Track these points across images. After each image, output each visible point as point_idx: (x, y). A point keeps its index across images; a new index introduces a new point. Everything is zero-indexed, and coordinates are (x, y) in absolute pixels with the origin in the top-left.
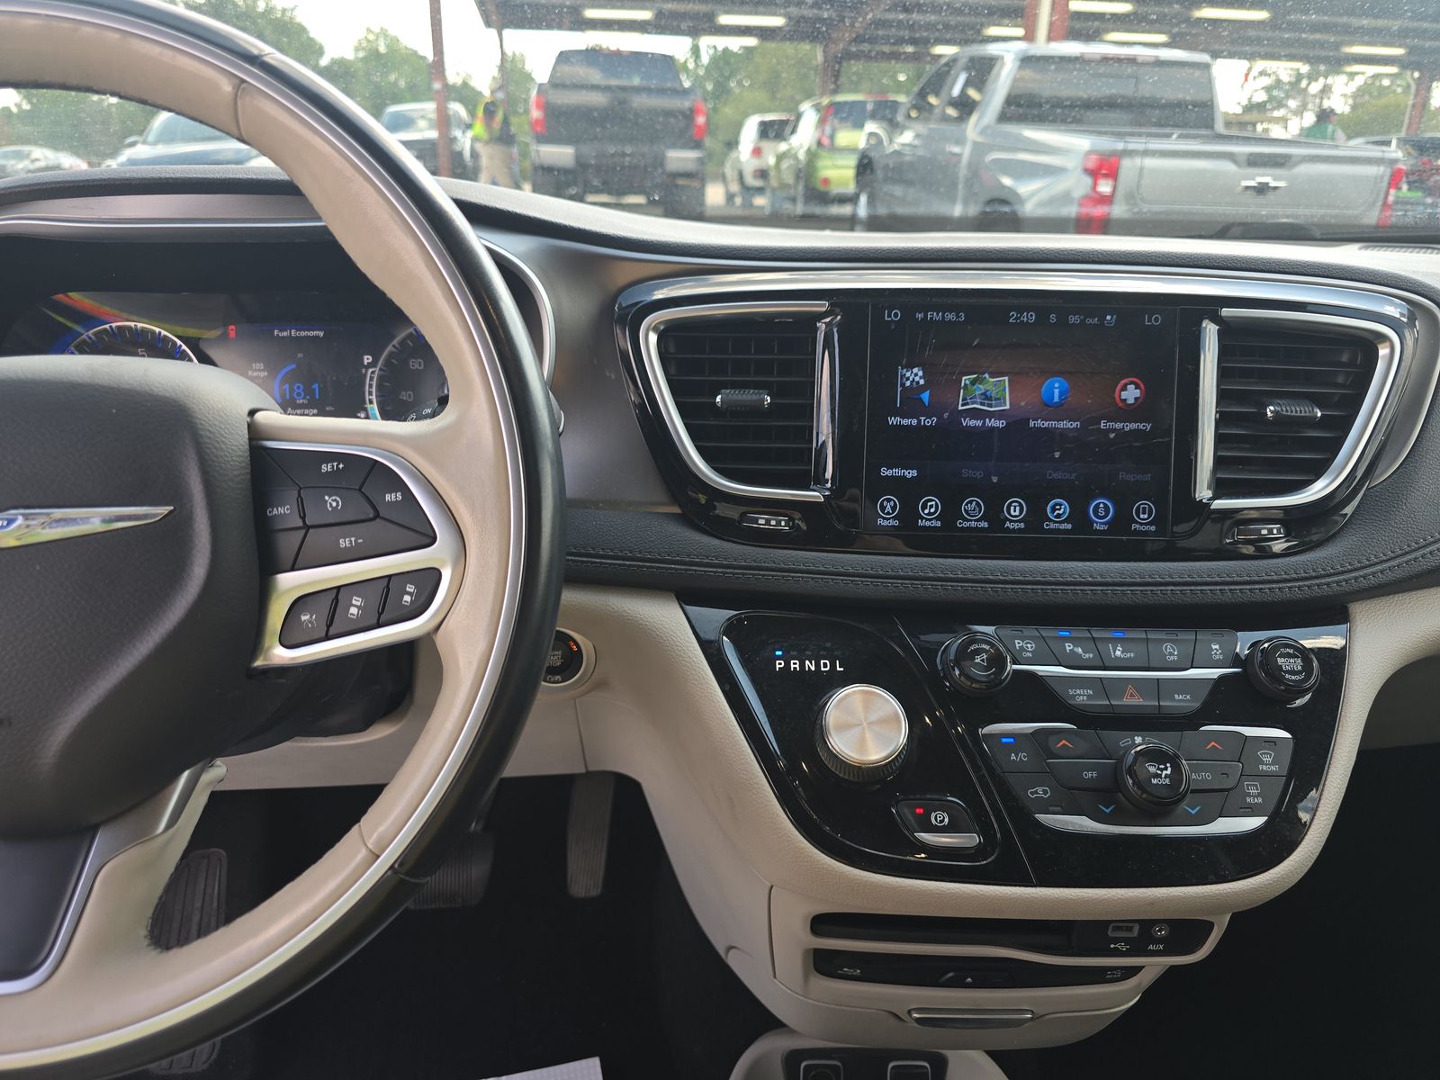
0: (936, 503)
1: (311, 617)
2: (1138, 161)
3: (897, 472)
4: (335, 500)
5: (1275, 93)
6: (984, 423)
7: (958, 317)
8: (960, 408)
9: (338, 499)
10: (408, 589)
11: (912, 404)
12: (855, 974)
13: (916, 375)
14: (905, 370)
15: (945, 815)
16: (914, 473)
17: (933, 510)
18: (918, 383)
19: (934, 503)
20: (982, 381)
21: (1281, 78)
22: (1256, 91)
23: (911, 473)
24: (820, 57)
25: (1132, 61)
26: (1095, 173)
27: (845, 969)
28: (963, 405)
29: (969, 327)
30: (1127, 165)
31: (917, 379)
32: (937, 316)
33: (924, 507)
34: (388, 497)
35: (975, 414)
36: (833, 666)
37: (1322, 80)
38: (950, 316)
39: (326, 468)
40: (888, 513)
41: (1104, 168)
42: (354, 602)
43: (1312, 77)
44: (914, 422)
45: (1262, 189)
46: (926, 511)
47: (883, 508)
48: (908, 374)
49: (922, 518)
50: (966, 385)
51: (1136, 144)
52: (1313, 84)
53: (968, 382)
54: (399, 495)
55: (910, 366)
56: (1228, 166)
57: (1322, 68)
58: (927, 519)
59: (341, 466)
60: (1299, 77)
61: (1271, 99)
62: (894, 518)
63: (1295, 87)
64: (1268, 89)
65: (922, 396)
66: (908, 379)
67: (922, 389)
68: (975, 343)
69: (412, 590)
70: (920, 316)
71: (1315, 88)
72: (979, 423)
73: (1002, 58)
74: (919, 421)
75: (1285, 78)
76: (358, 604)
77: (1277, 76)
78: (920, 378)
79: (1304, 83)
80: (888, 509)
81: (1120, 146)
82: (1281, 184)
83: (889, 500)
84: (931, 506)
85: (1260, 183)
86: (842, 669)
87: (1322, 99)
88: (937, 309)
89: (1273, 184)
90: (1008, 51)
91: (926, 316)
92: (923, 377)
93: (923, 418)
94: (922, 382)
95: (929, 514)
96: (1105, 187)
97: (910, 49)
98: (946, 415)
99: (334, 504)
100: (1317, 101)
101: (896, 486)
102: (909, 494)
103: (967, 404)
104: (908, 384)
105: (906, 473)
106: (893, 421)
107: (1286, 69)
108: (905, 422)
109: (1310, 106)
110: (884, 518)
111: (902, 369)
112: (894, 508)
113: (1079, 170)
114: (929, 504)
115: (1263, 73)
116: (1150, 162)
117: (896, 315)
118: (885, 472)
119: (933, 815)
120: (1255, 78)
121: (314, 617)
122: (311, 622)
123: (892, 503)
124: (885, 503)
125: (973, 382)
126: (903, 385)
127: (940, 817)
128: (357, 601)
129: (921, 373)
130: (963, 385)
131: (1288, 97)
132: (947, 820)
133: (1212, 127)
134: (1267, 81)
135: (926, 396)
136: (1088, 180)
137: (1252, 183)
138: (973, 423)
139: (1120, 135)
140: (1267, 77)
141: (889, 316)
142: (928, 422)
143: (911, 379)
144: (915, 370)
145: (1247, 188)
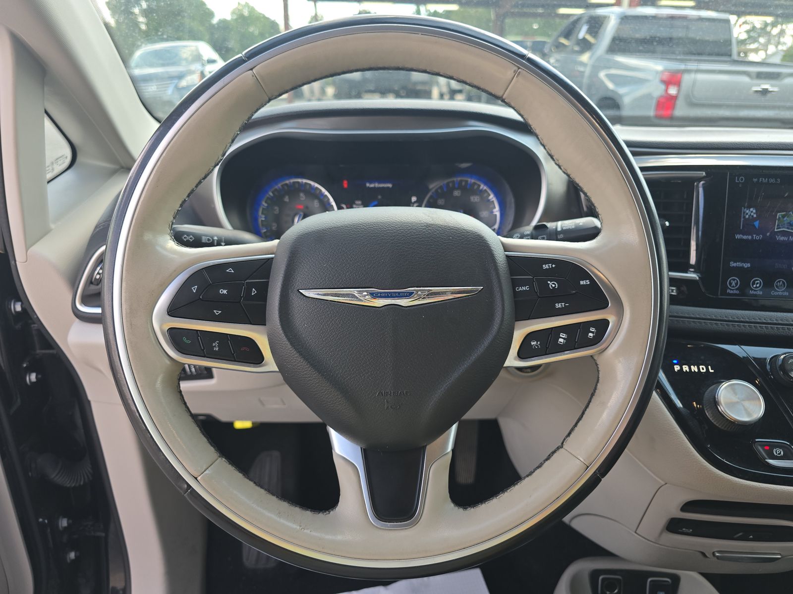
0: (760, 282)
1: (537, 343)
2: (693, 76)
3: (739, 264)
4: (553, 284)
5: (752, 34)
6: (789, 238)
7: (776, 180)
8: (776, 230)
9: (555, 283)
10: (591, 330)
11: (749, 227)
12: (688, 532)
13: (752, 212)
14: (746, 209)
15: (781, 450)
16: (749, 265)
17: (758, 285)
18: (753, 216)
19: (759, 281)
20: (789, 216)
21: (755, 25)
22: (740, 33)
23: (747, 265)
24: (493, 16)
25: (684, 18)
26: (667, 83)
27: (684, 529)
28: (777, 229)
29: (783, 187)
30: (687, 79)
31: (752, 214)
32: (765, 180)
33: (753, 284)
34: (582, 283)
35: (784, 233)
36: (707, 369)
37: (779, 27)
38: (772, 181)
39: (545, 267)
40: (733, 287)
41: (673, 79)
42: (561, 336)
43: (774, 25)
44: (750, 237)
45: (765, 92)
46: (755, 286)
47: (730, 284)
48: (748, 211)
49: (752, 290)
50: (779, 218)
51: (692, 66)
52: (774, 29)
53: (780, 216)
54: (588, 281)
55: (749, 207)
56: (745, 79)
57: (780, 20)
58: (755, 290)
59: (554, 266)
60: (766, 25)
61: (750, 37)
62: (737, 289)
63: (764, 31)
64: (748, 32)
65: (755, 223)
66: (747, 214)
67: (755, 219)
68: (786, 195)
69: (593, 331)
70: (755, 180)
71: (775, 31)
72: (786, 239)
73: (609, 17)
74: (753, 237)
75: (758, 26)
76: (564, 337)
77: (753, 24)
78: (754, 213)
79: (769, 29)
80: (734, 284)
81: (682, 67)
82: (776, 89)
83: (734, 280)
84: (757, 283)
85: (763, 89)
86: (713, 371)
87: (779, 38)
88: (765, 176)
89: (770, 89)
90: (613, 13)
91: (759, 180)
92: (756, 213)
93: (754, 236)
94: (755, 216)
95: (756, 287)
96: (673, 91)
97: (540, 11)
98: (768, 234)
99: (553, 286)
100: (776, 39)
101: (739, 272)
102: (745, 277)
103: (780, 228)
104: (747, 216)
105: (744, 265)
106: (738, 236)
107: (758, 21)
108: (745, 237)
109: (772, 41)
110: (731, 289)
111: (744, 208)
112: (736, 284)
113: (657, 80)
114: (756, 282)
115: (745, 23)
116: (700, 77)
117: (742, 179)
118: (733, 264)
119: (774, 450)
120: (740, 26)
121: (539, 343)
122: (537, 346)
123: (736, 281)
124: (732, 281)
125: (783, 216)
126: (744, 217)
127: (778, 451)
128: (563, 335)
129: (754, 211)
130: (778, 217)
131: (759, 36)
132: (782, 453)
133: (730, 55)
134: (747, 27)
135: (757, 224)
136: (663, 87)
137: (759, 89)
138: (782, 238)
139: (681, 61)
140: (747, 25)
141: (738, 180)
142: (758, 238)
143: (749, 214)
144: (751, 209)
145: (756, 91)
